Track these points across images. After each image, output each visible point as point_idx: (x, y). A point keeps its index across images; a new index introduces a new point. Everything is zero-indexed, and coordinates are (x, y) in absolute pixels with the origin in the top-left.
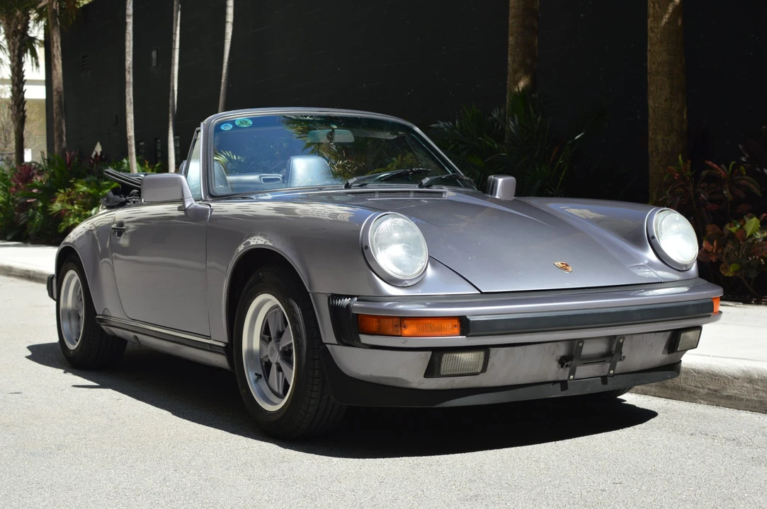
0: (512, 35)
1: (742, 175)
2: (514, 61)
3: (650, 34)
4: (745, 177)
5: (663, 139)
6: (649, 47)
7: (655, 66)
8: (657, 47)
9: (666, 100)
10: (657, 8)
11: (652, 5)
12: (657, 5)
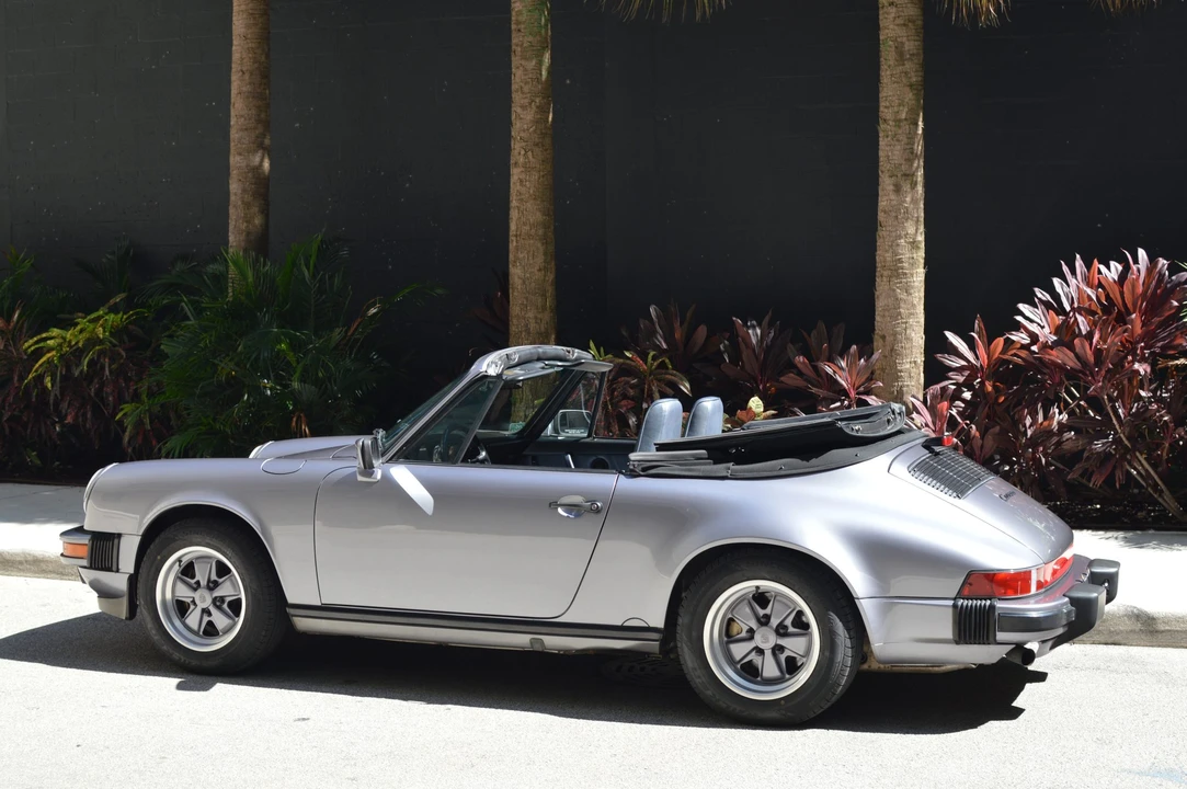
0: (240, 154)
1: (667, 368)
2: (244, 191)
3: (515, 187)
4: (671, 371)
5: (536, 318)
6: (514, 203)
7: (527, 228)
8: (529, 205)
9: (540, 270)
10: (531, 157)
11: (523, 152)
12: (530, 153)
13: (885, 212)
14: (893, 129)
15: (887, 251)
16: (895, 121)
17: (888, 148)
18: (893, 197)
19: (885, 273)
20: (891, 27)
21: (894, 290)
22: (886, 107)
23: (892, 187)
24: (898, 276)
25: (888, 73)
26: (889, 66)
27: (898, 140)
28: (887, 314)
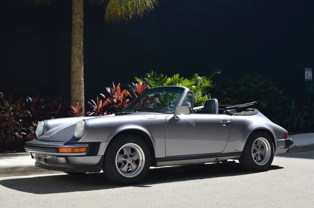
13: (77, 68)
14: (79, 46)
15: (78, 78)
16: (79, 44)
17: (78, 51)
18: (79, 64)
19: (78, 84)
20: (79, 19)
21: (80, 89)
22: (77, 40)
23: (79, 61)
24: (81, 85)
25: (78, 31)
26: (78, 29)
27: (80, 49)
28: (78, 95)
